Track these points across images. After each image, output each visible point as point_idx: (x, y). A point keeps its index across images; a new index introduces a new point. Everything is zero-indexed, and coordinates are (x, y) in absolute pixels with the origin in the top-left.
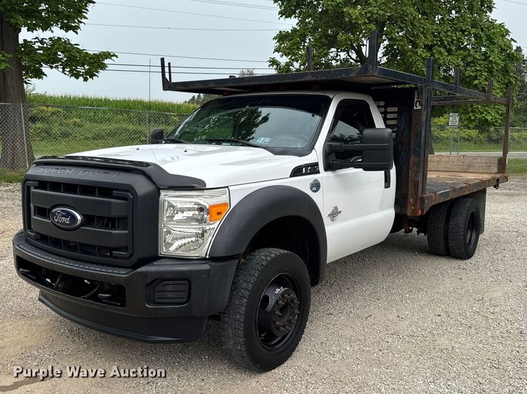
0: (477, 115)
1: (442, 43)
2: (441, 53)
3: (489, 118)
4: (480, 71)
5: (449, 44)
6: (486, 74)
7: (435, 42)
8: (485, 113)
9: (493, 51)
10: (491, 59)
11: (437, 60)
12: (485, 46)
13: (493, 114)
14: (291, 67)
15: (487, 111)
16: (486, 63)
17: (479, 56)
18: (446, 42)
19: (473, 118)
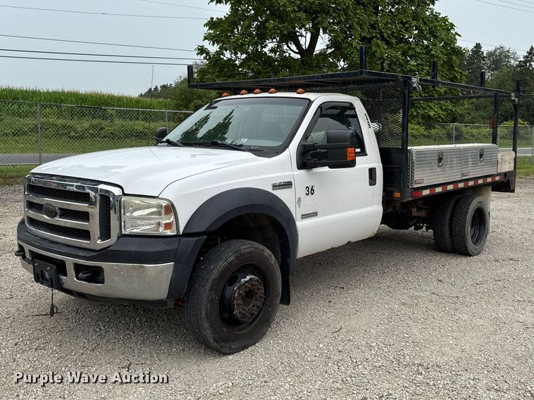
0: (419, 111)
1: (382, 36)
2: (378, 46)
3: (432, 113)
4: (422, 65)
5: (389, 37)
6: (428, 68)
7: (374, 35)
8: (428, 108)
9: (435, 45)
10: (432, 52)
11: (374, 53)
12: (426, 39)
13: (436, 110)
14: (222, 57)
15: (430, 106)
16: (428, 56)
17: (421, 49)
18: (386, 35)
19: (415, 114)
